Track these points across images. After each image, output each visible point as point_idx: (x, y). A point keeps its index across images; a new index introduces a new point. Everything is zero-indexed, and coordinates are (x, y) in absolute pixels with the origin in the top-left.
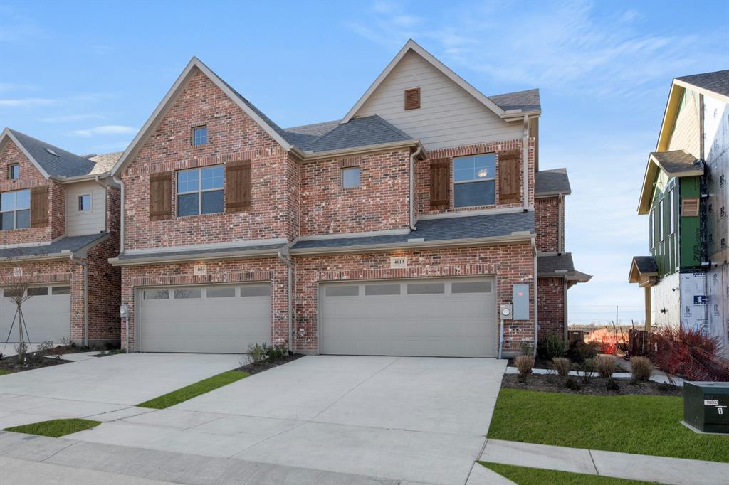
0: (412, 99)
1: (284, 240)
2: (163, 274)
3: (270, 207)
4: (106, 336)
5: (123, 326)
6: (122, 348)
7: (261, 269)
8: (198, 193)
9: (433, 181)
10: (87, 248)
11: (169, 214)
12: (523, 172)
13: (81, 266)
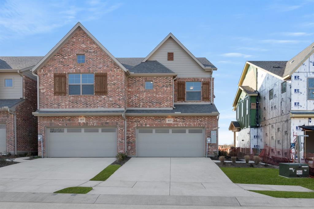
0: (171, 56)
1: (123, 109)
2: (62, 121)
3: (116, 95)
4: (24, 150)
5: (39, 145)
6: (39, 155)
7: (112, 121)
8: (80, 85)
9: (179, 90)
10: (15, 106)
11: (65, 94)
12: (210, 90)
13: (13, 115)
